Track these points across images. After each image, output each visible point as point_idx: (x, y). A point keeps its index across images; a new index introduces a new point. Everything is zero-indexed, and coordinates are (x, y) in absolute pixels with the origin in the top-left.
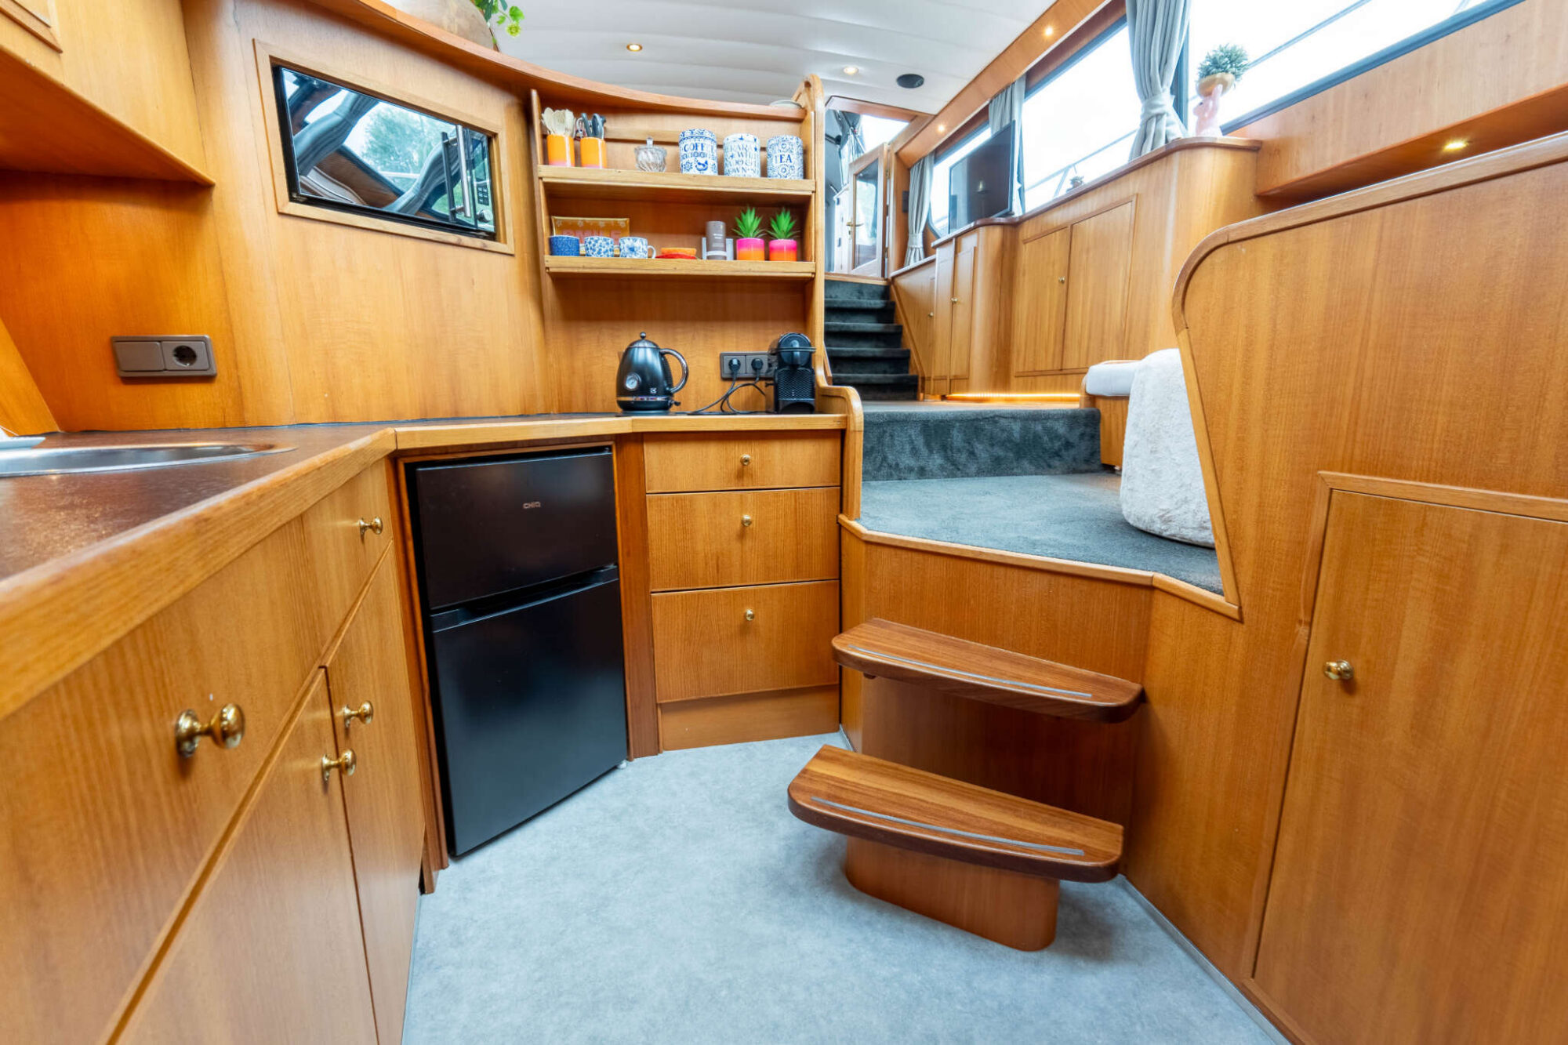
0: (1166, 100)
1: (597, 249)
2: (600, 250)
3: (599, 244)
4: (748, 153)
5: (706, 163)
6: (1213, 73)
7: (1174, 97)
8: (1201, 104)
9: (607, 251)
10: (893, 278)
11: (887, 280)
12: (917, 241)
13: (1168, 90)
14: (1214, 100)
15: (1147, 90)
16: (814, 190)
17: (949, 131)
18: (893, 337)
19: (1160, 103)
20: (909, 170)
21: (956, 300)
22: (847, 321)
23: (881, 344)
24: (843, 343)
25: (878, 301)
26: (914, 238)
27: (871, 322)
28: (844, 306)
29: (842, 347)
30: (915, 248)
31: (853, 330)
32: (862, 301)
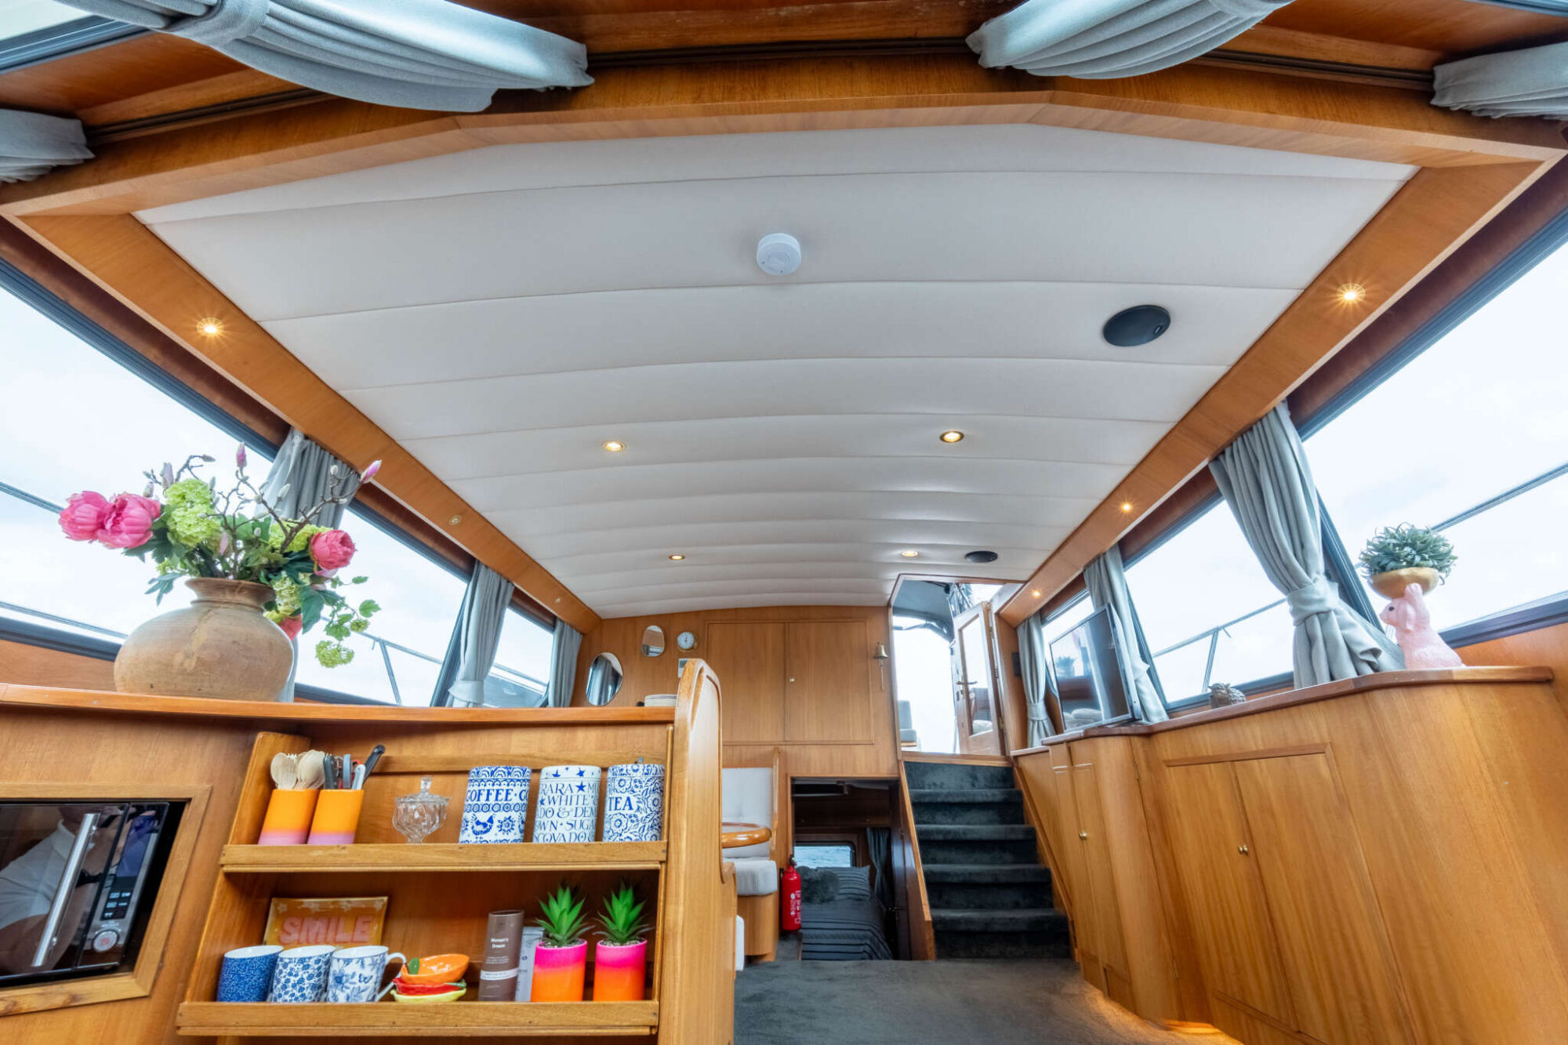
0: (1325, 592)
1: (283, 980)
2: (288, 981)
3: (288, 970)
4: (564, 798)
5: (491, 820)
6: (1392, 569)
7: (1336, 585)
8: (1391, 609)
9: (301, 981)
10: (1016, 757)
11: (1007, 759)
12: (1038, 709)
13: (1322, 578)
14: (1413, 603)
15: (1288, 579)
16: (663, 858)
17: (1046, 596)
18: (1026, 847)
19: (1316, 597)
20: (1014, 629)
21: (1085, 835)
22: (957, 820)
23: (1008, 856)
24: (953, 855)
25: (996, 791)
26: (1033, 708)
27: (990, 822)
28: (951, 800)
29: (951, 862)
30: (1038, 721)
31: (963, 837)
32: (975, 791)
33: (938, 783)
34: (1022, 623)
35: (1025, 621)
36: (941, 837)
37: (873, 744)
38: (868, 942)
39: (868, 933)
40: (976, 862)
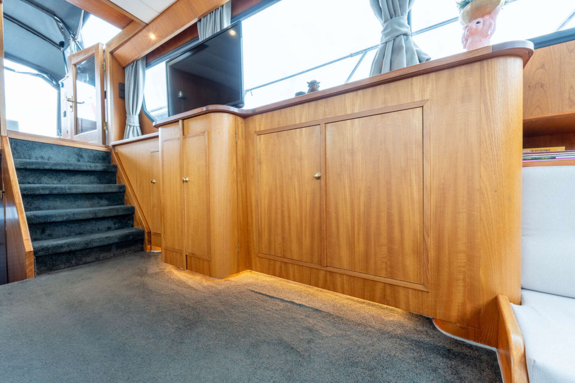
10: (114, 146)
11: (107, 147)
12: (134, 120)
17: (160, 40)
20: (124, 68)
21: (187, 179)
22: (62, 181)
23: (104, 202)
24: (58, 203)
25: (98, 165)
26: (131, 118)
27: (92, 183)
28: (58, 167)
29: (55, 208)
30: (134, 126)
31: (68, 191)
32: (79, 163)
33: (46, 157)
34: (129, 64)
35: (133, 62)
36: (47, 192)
40: (78, 207)
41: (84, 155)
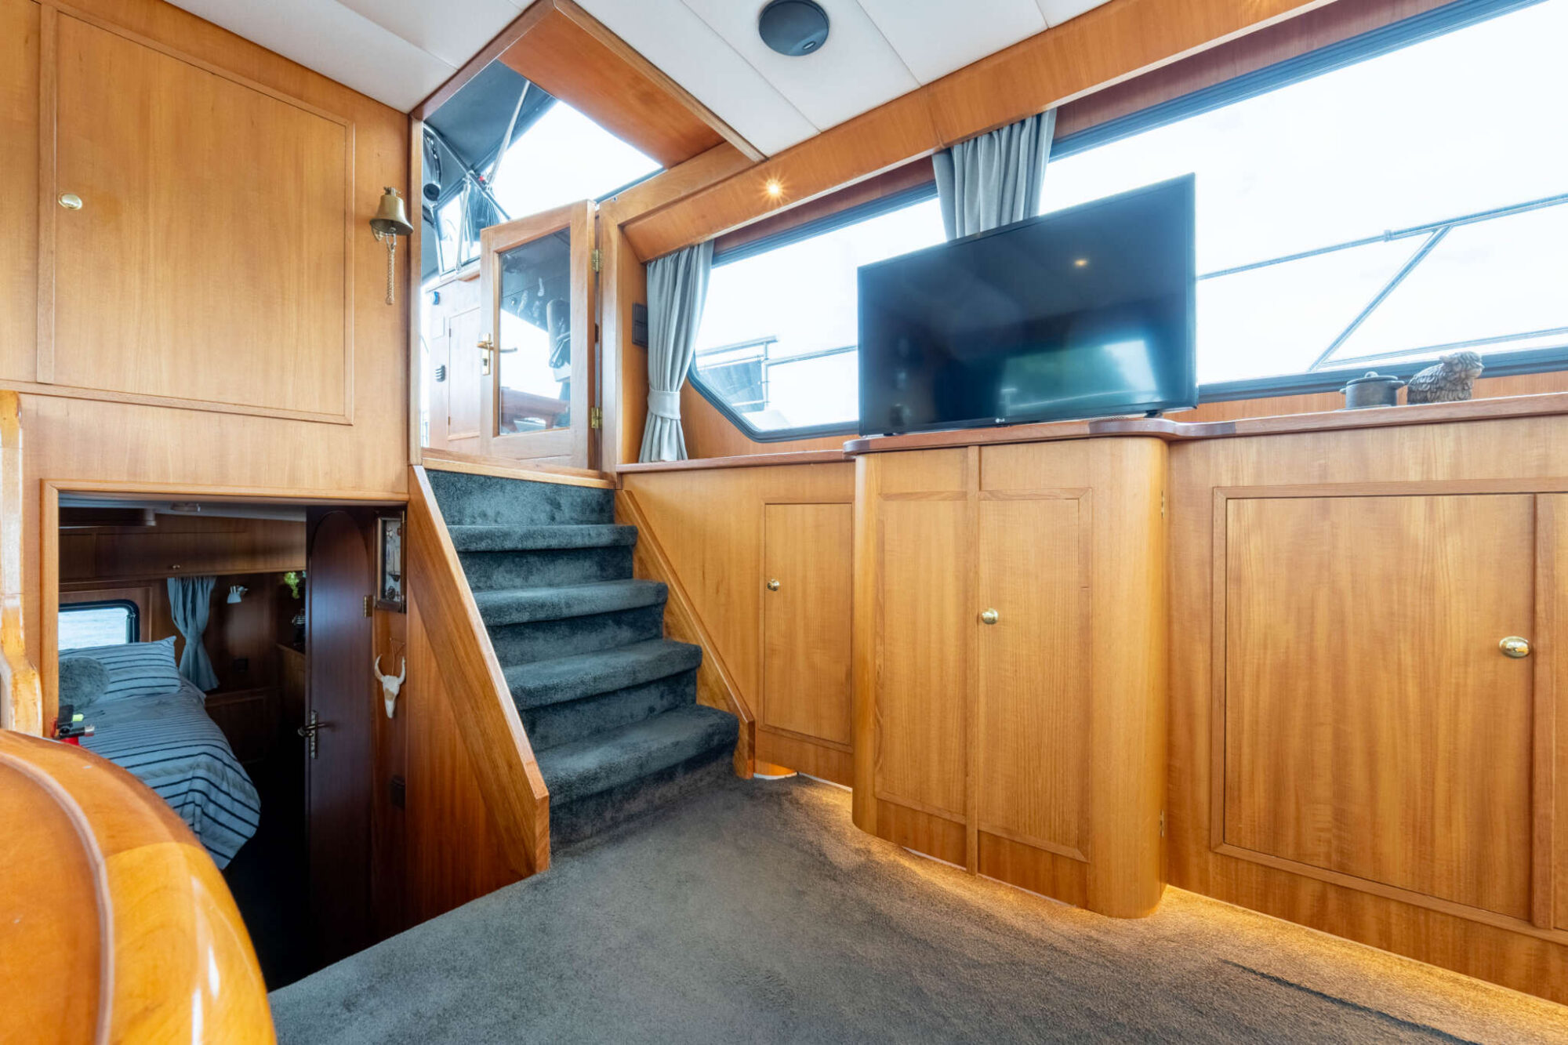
11: (606, 480)
18: (654, 616)
20: (647, 263)
21: (993, 615)
23: (623, 635)
24: (539, 646)
26: (668, 398)
27: (588, 579)
29: (534, 659)
30: (671, 420)
31: (566, 612)
32: (565, 527)
33: (491, 513)
34: (668, 254)
35: (679, 249)
36: (525, 617)
37: (351, 425)
38: (201, 773)
39: (203, 759)
40: (577, 652)
41: (564, 501)
